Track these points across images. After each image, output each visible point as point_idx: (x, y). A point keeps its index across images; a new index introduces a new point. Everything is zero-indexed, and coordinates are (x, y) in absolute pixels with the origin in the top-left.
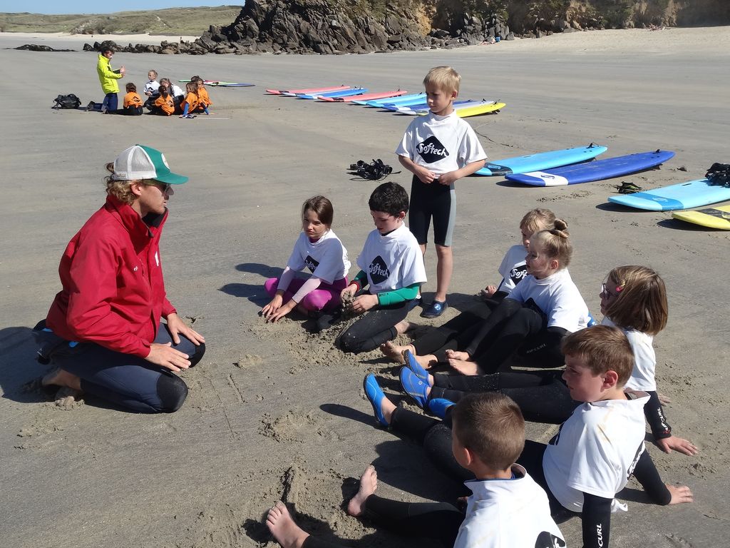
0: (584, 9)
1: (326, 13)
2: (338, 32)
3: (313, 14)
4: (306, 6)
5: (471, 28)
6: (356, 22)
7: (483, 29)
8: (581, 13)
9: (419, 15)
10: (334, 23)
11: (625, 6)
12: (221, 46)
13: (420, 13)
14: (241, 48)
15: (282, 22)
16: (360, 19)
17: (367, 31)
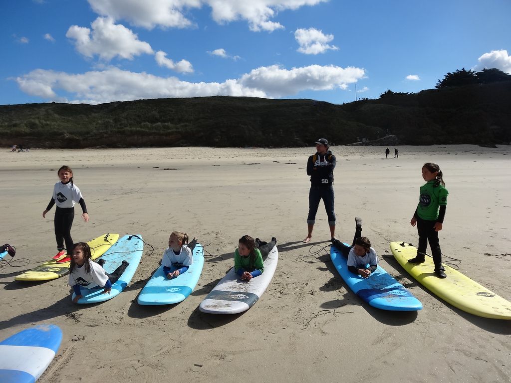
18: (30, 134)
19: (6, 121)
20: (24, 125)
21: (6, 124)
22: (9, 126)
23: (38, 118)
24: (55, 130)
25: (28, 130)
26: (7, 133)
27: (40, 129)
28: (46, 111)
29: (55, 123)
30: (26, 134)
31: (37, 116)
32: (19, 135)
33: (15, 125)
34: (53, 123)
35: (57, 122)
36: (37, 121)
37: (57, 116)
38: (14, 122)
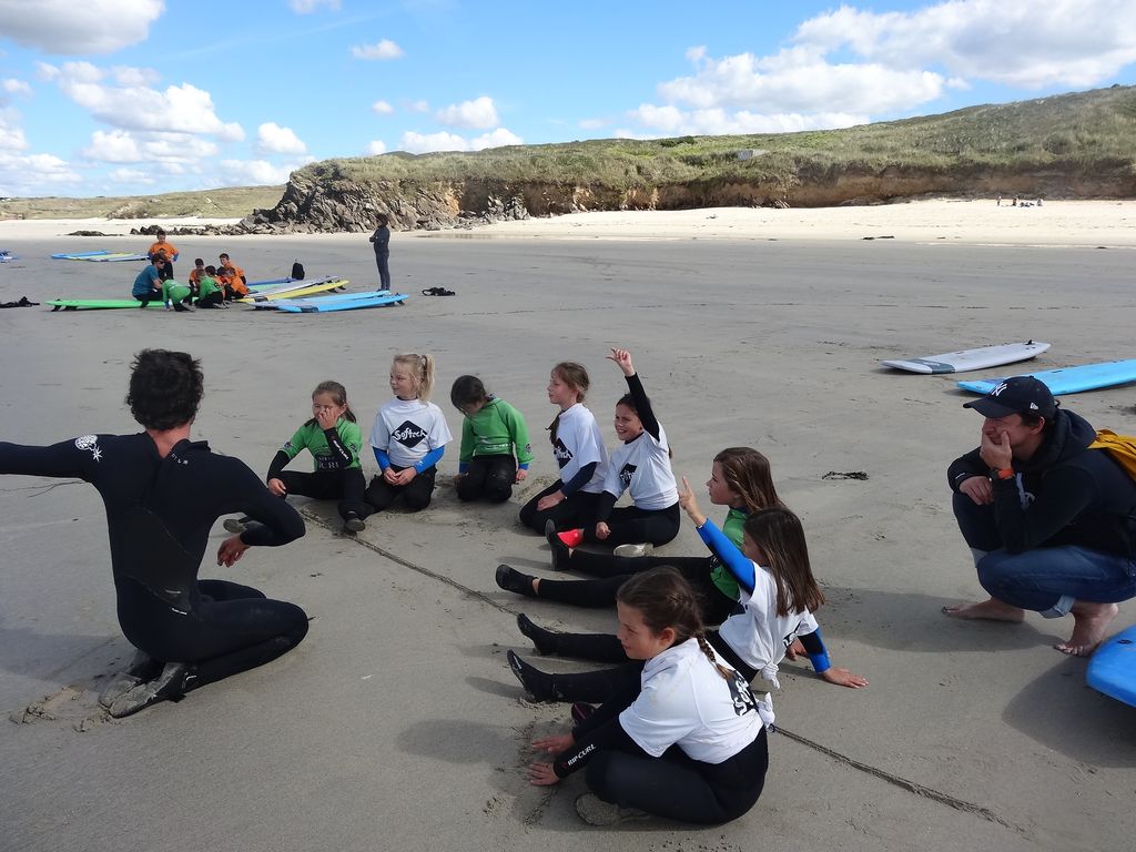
0: (587, 194)
1: (360, 197)
2: (371, 213)
3: (348, 199)
4: (342, 192)
5: (494, 210)
6: (389, 205)
7: (505, 211)
8: (587, 198)
9: (448, 198)
10: (368, 206)
11: (619, 191)
12: (260, 227)
13: (449, 196)
14: (278, 229)
15: (319, 205)
16: (393, 202)
17: (398, 212)
18: (1052, 166)
19: (1006, 140)
20: (1041, 145)
21: (1004, 145)
22: (1011, 151)
23: (1075, 128)
24: (1111, 155)
25: (1048, 157)
26: (1003, 165)
27: (1076, 154)
28: (1097, 110)
29: (1112, 137)
30: (1043, 167)
31: (1074, 122)
32: (1026, 168)
33: (1021, 148)
34: (1107, 138)
35: (1117, 134)
36: (1071, 137)
37: (1120, 119)
38: (1021, 141)
